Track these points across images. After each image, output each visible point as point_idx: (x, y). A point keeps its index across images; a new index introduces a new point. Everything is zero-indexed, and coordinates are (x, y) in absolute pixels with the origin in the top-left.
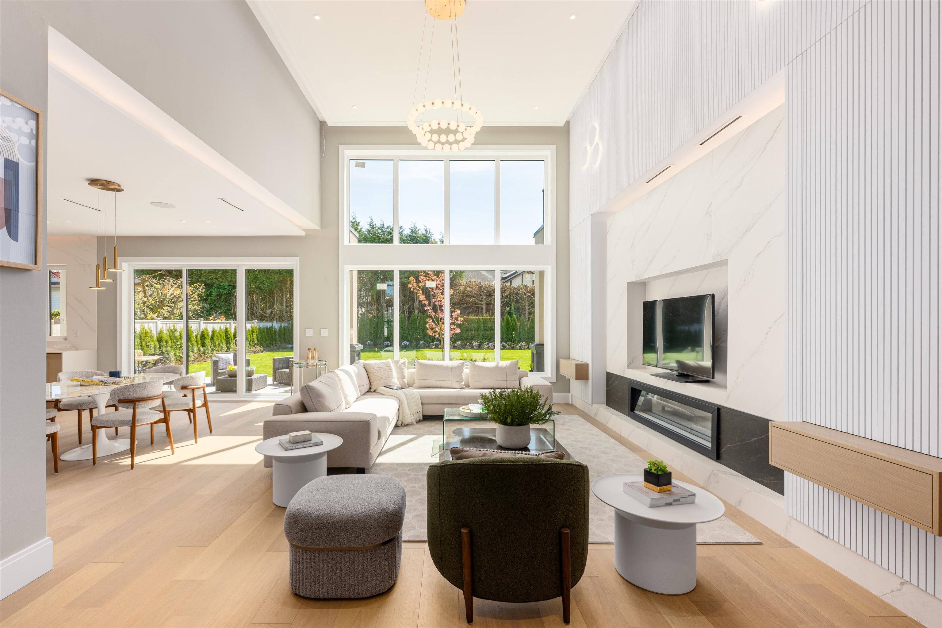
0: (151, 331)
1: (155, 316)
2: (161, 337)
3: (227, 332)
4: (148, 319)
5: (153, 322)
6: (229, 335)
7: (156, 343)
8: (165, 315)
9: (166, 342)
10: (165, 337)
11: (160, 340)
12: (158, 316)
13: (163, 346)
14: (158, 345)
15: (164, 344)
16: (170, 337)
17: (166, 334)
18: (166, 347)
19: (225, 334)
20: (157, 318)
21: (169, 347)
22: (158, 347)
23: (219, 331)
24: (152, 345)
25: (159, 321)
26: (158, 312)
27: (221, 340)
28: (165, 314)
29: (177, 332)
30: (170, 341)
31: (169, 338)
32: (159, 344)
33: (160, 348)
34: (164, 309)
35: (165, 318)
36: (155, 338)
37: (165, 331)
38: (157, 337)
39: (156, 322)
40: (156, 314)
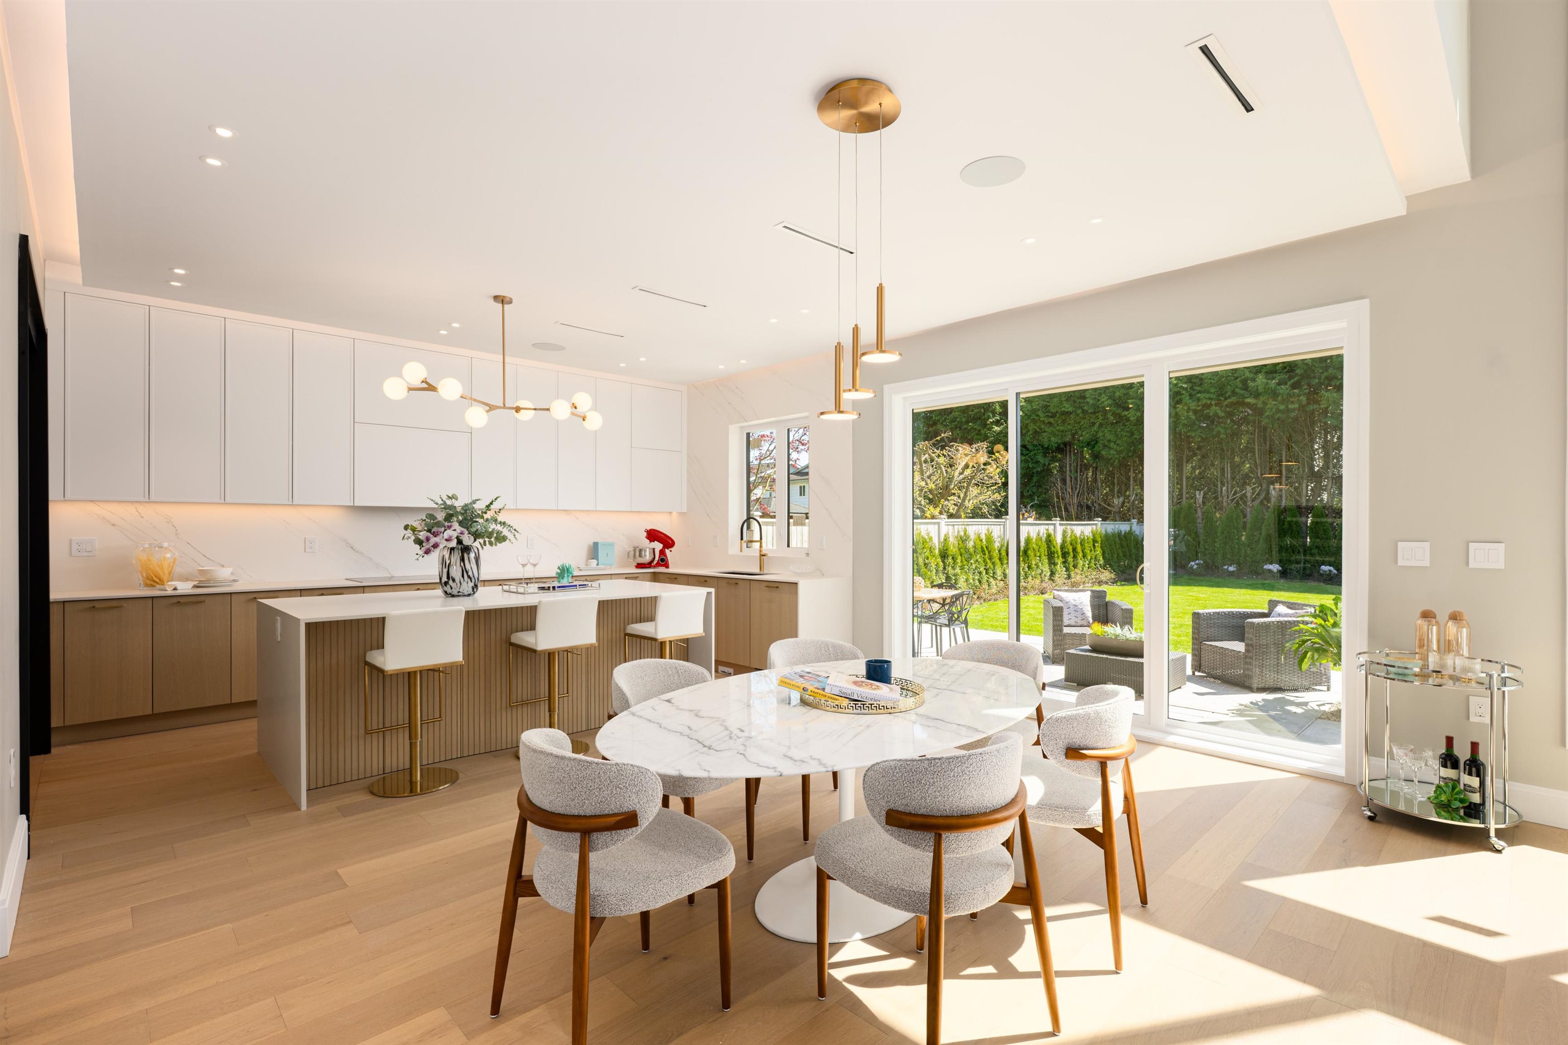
0: (931, 539)
1: (936, 512)
2: (947, 550)
3: (1050, 541)
4: (926, 518)
5: (935, 523)
6: (1054, 547)
7: (939, 560)
8: (951, 511)
9: (953, 558)
10: (953, 549)
11: (944, 555)
12: (941, 513)
13: (949, 566)
14: (941, 564)
15: (950, 560)
16: (959, 549)
17: (954, 545)
18: (953, 568)
19: (1046, 546)
20: (940, 516)
21: (958, 568)
22: (941, 568)
23: (1036, 540)
24: (932, 564)
25: (944, 520)
26: (941, 506)
27: (1040, 557)
28: (951, 508)
29: (971, 540)
30: (960, 557)
31: (958, 552)
32: (943, 562)
33: (944, 568)
34: (948, 500)
35: (951, 516)
36: (937, 552)
37: (951, 540)
38: (939, 549)
39: (939, 523)
40: (938, 509)
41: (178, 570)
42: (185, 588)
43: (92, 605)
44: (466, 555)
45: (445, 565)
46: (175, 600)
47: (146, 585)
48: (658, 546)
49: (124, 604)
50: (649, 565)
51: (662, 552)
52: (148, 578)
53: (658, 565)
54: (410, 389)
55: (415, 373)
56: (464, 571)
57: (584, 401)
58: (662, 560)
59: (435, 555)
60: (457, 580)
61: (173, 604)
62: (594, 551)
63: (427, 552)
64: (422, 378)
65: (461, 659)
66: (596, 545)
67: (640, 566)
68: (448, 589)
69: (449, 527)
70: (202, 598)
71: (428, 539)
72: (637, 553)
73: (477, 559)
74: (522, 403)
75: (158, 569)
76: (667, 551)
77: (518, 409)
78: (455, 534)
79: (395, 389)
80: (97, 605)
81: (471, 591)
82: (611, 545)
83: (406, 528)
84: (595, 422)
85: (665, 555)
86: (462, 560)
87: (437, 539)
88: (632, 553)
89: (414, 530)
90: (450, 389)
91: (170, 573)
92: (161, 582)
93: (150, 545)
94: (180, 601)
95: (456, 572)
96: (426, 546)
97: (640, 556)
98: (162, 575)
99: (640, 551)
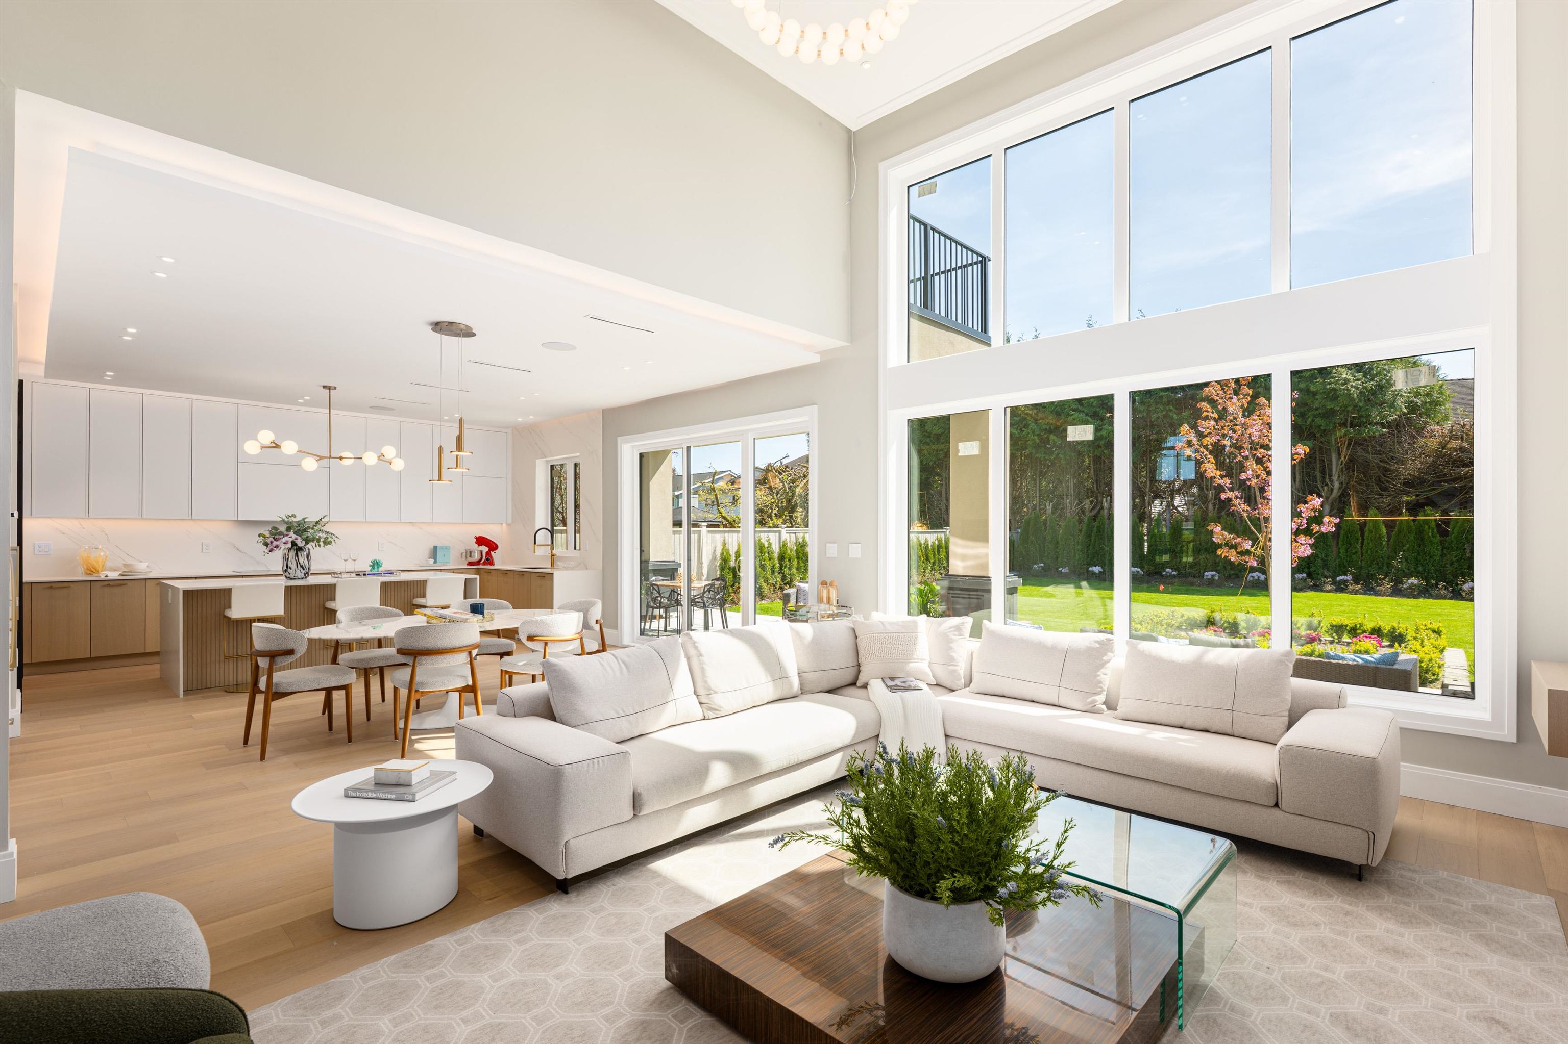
0: (770, 544)
5: (775, 532)
11: (782, 558)
13: (785, 567)
17: (791, 550)
18: (790, 569)
22: (777, 569)
30: (796, 560)
33: (781, 569)
37: (789, 545)
39: (780, 532)
40: (781, 520)
41: (109, 564)
42: (113, 575)
43: (51, 586)
44: (299, 554)
45: (285, 558)
46: (106, 583)
47: (87, 574)
48: (485, 549)
49: (72, 585)
50: (478, 563)
51: (488, 554)
52: (87, 569)
53: (484, 563)
54: (262, 448)
55: (267, 437)
56: (298, 563)
57: (389, 452)
58: (487, 559)
59: (278, 554)
60: (293, 569)
61: (105, 586)
62: (434, 553)
63: (271, 551)
64: (271, 440)
65: (282, 613)
66: (435, 548)
67: (470, 564)
68: (287, 574)
69: (287, 535)
70: (125, 582)
71: (272, 542)
72: (468, 554)
73: (308, 557)
74: (344, 455)
75: (94, 563)
76: (492, 553)
77: (341, 458)
78: (291, 540)
79: (251, 448)
80: (53, 585)
81: (303, 576)
82: (448, 548)
83: (260, 536)
84: (399, 465)
85: (491, 556)
86: (297, 555)
87: (278, 543)
88: (464, 554)
89: (264, 536)
90: (289, 447)
91: (103, 566)
92: (98, 572)
93: (89, 547)
94: (109, 584)
95: (293, 564)
96: (270, 547)
97: (470, 556)
98: (97, 566)
99: (471, 553)
